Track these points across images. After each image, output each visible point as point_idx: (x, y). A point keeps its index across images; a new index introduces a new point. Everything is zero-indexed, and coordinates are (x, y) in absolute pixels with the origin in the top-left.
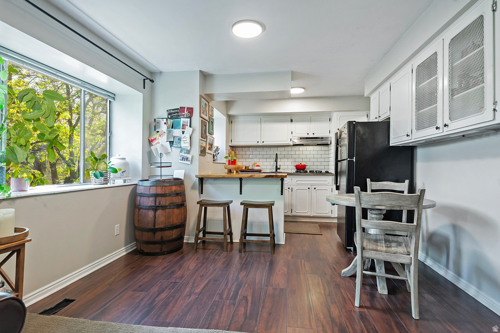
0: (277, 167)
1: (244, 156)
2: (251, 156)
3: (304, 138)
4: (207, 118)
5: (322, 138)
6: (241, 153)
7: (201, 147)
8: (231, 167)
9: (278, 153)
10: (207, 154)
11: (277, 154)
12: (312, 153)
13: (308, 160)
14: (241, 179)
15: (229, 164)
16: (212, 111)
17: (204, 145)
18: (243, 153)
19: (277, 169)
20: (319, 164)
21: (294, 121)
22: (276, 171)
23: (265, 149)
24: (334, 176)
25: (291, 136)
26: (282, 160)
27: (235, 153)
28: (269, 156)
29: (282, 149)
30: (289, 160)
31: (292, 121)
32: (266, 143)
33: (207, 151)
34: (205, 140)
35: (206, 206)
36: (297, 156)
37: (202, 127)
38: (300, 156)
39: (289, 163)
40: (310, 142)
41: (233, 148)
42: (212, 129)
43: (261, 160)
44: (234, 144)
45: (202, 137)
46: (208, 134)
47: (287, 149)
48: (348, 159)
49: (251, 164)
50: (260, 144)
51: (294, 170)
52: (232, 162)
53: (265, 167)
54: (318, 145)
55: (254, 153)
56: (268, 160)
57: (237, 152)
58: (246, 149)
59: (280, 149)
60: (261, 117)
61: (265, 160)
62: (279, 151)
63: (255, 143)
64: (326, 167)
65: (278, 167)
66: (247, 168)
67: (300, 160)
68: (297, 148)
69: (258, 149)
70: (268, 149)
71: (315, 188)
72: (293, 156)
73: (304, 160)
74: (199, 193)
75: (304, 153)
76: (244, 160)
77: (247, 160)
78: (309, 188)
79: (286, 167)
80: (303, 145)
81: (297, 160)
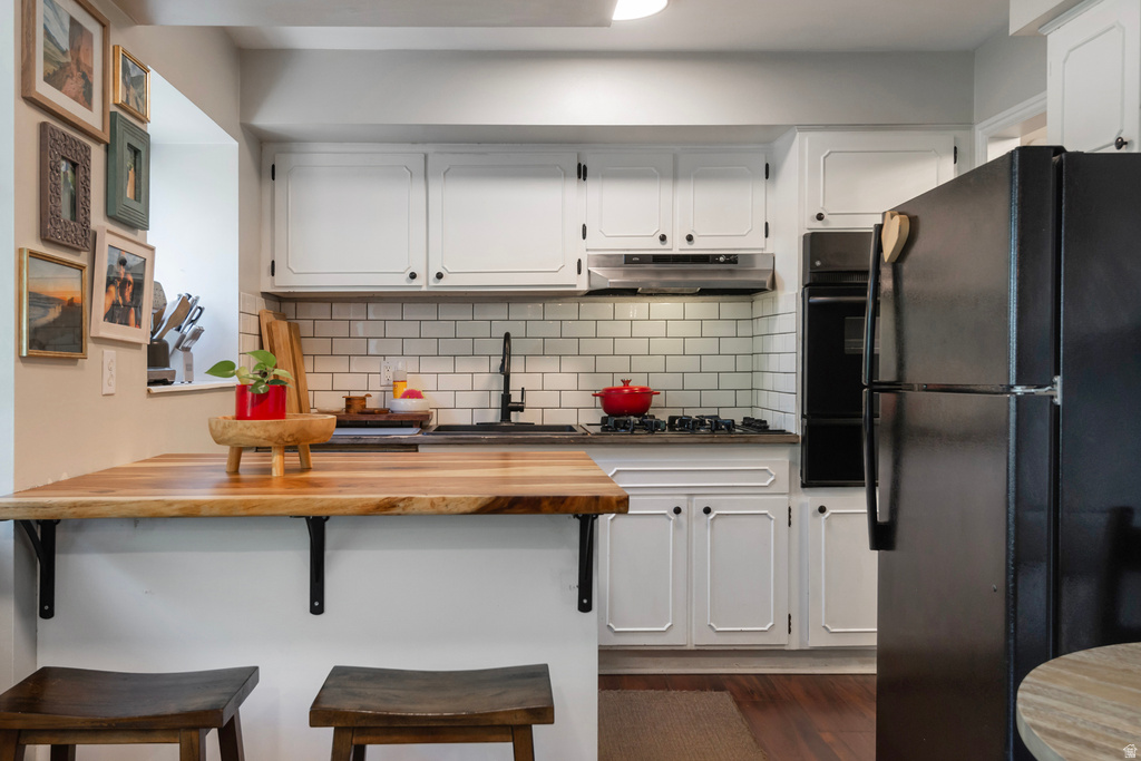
0: (506, 397)
1: (339, 347)
2: (373, 346)
3: (644, 259)
4: (93, 118)
5: (732, 259)
6: (325, 328)
7: (37, 300)
8: (257, 429)
9: (516, 329)
10: (90, 347)
11: (507, 337)
12: (675, 328)
13: (658, 363)
14: (317, 527)
15: (241, 415)
16: (137, 83)
17: (65, 285)
18: (340, 329)
19: (507, 407)
20: (710, 380)
21: (596, 176)
22: (505, 414)
23: (447, 311)
24: (798, 449)
25: (580, 249)
26: (534, 365)
27: (294, 330)
28: (466, 346)
29: (531, 310)
30: (569, 364)
31: (582, 173)
32: (451, 282)
33: (98, 325)
34: (82, 259)
35: (58, 741)
36: (606, 346)
37: (46, 171)
38: (622, 347)
39: (568, 381)
40: (672, 277)
41: (283, 304)
42: (141, 193)
43: (427, 365)
44: (289, 281)
45: (45, 238)
46: (97, 219)
47: (555, 309)
48: (1019, 390)
49: (376, 383)
50: (424, 284)
51: (592, 416)
52: (260, 398)
53: (443, 399)
54: (705, 292)
55: (392, 329)
56: (462, 365)
57: (306, 327)
58: (352, 311)
59: (518, 311)
60: (429, 149)
61: (447, 365)
62: (516, 321)
63: (397, 282)
64: (743, 398)
65: (516, 398)
66: (357, 407)
67: (621, 364)
68: (605, 307)
69: (412, 311)
70: (463, 312)
71: (707, 511)
72: (587, 346)
73: (639, 364)
74: (25, 615)
75: (639, 329)
76: (341, 365)
77: (356, 365)
78: (677, 511)
79: (553, 399)
80: (630, 292)
81: (603, 364)
